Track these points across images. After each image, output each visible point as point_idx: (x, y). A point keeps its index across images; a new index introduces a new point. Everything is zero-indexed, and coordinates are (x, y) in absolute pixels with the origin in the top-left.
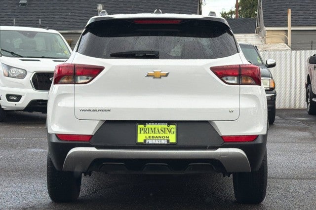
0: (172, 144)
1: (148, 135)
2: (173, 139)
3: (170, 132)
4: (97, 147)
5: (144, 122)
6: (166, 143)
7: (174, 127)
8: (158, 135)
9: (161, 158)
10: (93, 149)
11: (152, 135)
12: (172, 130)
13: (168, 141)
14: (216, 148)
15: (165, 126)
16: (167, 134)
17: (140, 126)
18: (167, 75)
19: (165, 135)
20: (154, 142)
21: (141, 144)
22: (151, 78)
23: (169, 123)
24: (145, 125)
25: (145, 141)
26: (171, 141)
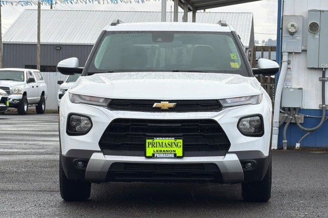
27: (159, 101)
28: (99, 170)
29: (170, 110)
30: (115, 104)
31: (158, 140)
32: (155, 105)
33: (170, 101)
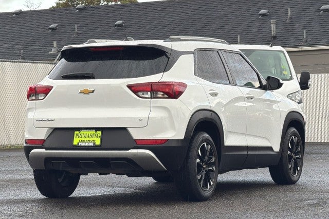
0: (97, 146)
1: (81, 139)
2: (98, 142)
3: (97, 136)
4: (46, 149)
5: (79, 129)
6: (92, 145)
7: (100, 132)
8: (88, 139)
9: (87, 156)
10: (43, 150)
11: (83, 139)
12: (99, 135)
13: (94, 143)
14: (128, 149)
15: (93, 132)
16: (95, 139)
17: (76, 132)
18: (93, 92)
19: (93, 139)
20: (84, 144)
21: (75, 146)
22: (82, 94)
23: (97, 129)
24: (80, 131)
25: (78, 143)
26: (96, 144)
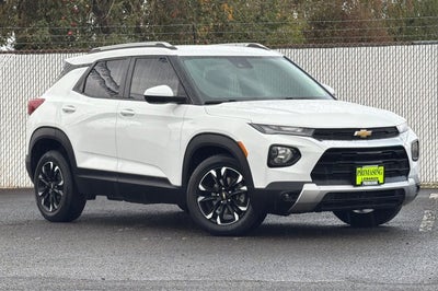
27: (359, 129)
28: (312, 201)
29: (368, 138)
30: (321, 134)
31: (365, 168)
32: (356, 133)
33: (368, 129)
